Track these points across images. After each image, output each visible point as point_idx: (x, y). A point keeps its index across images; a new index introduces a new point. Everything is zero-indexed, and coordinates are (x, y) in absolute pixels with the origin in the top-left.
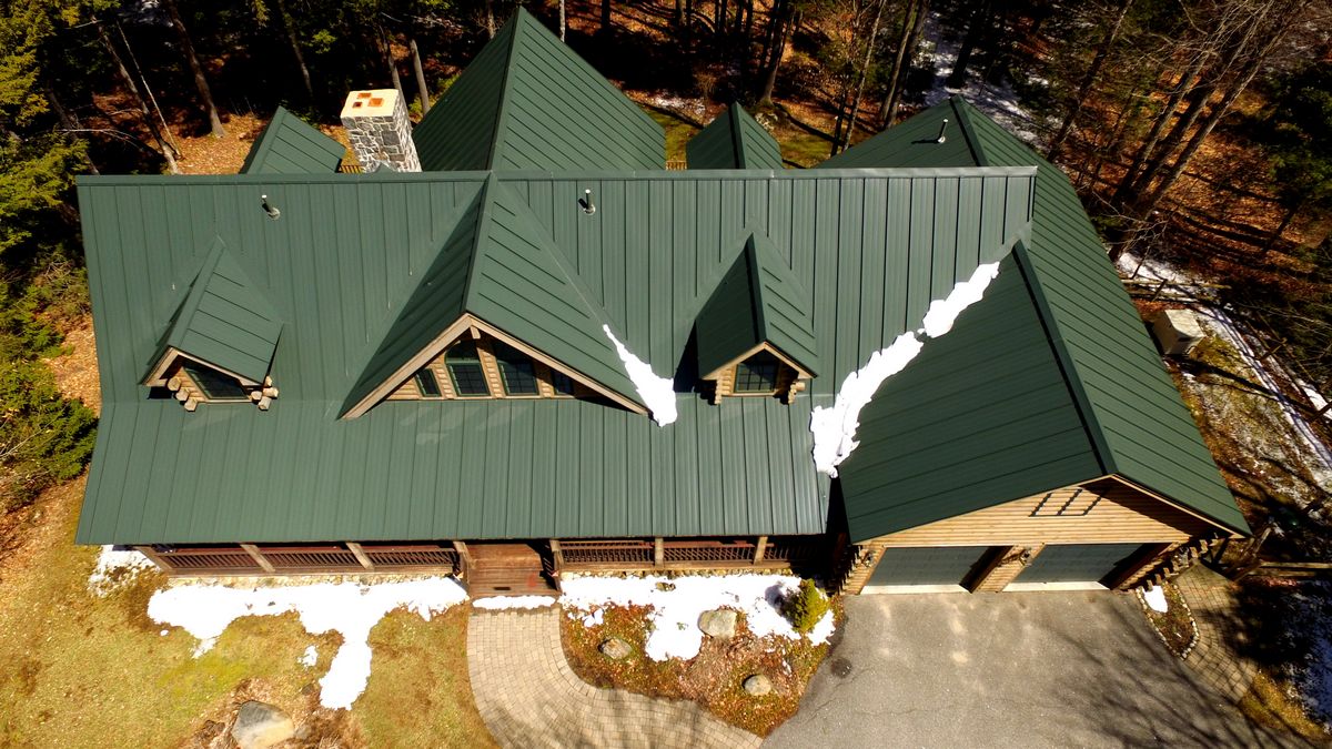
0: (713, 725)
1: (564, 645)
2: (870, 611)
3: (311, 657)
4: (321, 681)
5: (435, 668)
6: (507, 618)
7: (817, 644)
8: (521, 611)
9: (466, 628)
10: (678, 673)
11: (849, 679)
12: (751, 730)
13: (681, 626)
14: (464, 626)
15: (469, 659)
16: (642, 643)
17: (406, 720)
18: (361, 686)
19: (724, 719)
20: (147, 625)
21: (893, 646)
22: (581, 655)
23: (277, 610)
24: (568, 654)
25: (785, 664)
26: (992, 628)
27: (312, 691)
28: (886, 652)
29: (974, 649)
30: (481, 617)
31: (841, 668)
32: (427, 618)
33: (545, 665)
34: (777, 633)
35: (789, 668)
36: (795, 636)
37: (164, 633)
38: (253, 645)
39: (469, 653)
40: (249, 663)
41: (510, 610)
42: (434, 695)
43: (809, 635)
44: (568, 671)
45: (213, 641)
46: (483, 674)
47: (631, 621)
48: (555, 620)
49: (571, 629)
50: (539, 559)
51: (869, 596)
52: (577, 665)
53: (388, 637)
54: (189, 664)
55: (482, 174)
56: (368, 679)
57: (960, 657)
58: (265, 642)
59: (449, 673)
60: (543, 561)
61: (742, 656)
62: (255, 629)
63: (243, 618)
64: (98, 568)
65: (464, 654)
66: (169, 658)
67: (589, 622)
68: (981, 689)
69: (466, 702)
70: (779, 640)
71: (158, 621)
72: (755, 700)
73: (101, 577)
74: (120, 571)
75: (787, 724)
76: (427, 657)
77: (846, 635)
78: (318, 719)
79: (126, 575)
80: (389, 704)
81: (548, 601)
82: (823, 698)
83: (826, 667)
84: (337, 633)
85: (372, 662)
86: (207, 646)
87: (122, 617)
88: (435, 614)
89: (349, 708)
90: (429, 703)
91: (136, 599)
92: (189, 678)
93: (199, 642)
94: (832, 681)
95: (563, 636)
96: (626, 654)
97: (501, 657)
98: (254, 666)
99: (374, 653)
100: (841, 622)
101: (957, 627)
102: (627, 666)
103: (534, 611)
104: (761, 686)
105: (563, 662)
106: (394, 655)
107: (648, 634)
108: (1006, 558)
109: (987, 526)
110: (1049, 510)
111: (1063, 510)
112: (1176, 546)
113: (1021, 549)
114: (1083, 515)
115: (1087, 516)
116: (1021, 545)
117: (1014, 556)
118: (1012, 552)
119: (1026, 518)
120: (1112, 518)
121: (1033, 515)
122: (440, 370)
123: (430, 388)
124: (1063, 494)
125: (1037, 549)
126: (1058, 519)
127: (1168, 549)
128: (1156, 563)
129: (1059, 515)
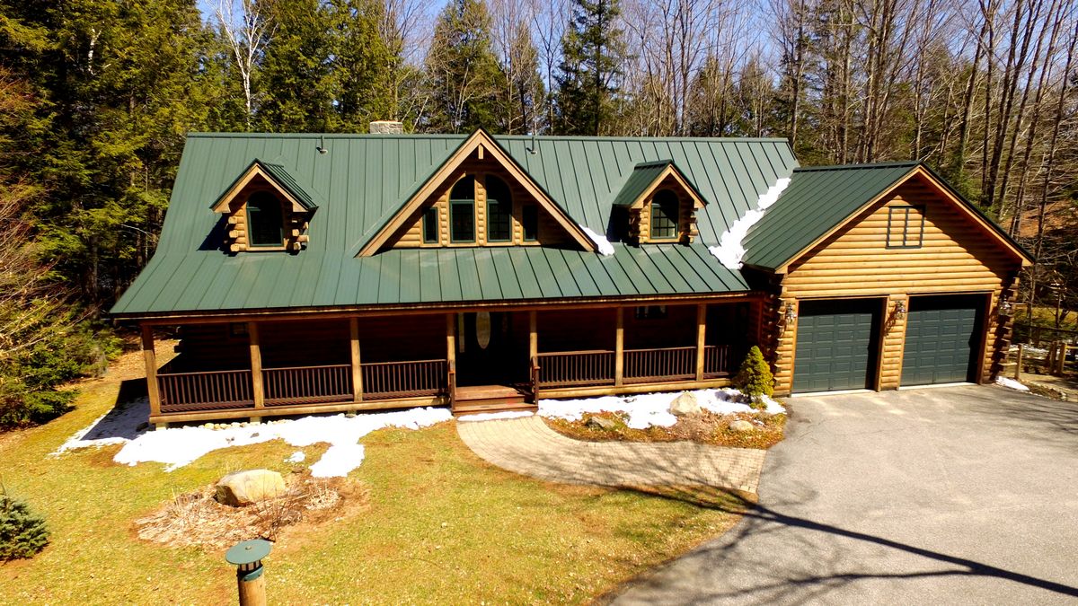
0: (716, 449)
1: (553, 429)
2: (807, 403)
3: (298, 457)
4: (311, 467)
5: (431, 447)
6: (493, 423)
7: (776, 414)
8: (505, 419)
9: (455, 429)
10: (666, 431)
11: (815, 424)
12: (752, 447)
13: (653, 414)
15: (465, 440)
16: (624, 424)
17: (412, 470)
18: (358, 464)
19: (723, 445)
21: (839, 412)
22: (571, 431)
23: (260, 440)
24: (559, 432)
25: (756, 421)
27: (303, 473)
30: (468, 424)
32: (416, 429)
34: (739, 410)
35: (760, 423)
36: (755, 410)
37: (133, 465)
38: (233, 459)
39: (463, 438)
41: (494, 419)
42: (434, 457)
43: (766, 410)
44: (563, 438)
45: (190, 462)
46: (481, 445)
48: (538, 420)
49: (555, 423)
50: (517, 391)
51: (800, 397)
52: (570, 436)
53: (378, 440)
54: (159, 475)
57: (897, 412)
58: (248, 456)
59: (447, 448)
60: (521, 392)
62: (236, 452)
63: (223, 448)
64: (58, 450)
65: (458, 439)
66: (137, 475)
67: (571, 419)
68: (928, 420)
69: (470, 457)
70: (743, 413)
72: (745, 434)
73: (62, 452)
74: (85, 448)
75: (781, 443)
76: (421, 443)
77: (796, 411)
79: (91, 449)
81: (529, 414)
82: (801, 432)
83: (791, 421)
84: (324, 443)
85: (365, 451)
86: (181, 464)
87: (82, 464)
88: (423, 427)
89: (344, 475)
90: (431, 461)
91: (99, 457)
93: (172, 464)
95: (549, 426)
99: (366, 447)
100: (787, 406)
101: (880, 403)
103: (517, 418)
105: (557, 435)
106: (387, 446)
107: (626, 420)
108: (886, 320)
109: (861, 264)
110: (896, 239)
111: (905, 239)
112: (996, 298)
113: (893, 303)
114: (920, 246)
115: (922, 249)
116: (892, 296)
117: (892, 316)
118: (889, 309)
119: (884, 250)
120: (940, 252)
121: (888, 247)
122: (443, 210)
123: (431, 234)
124: (898, 216)
125: (906, 303)
126: (905, 255)
127: (993, 305)
128: (993, 330)
129: (904, 246)
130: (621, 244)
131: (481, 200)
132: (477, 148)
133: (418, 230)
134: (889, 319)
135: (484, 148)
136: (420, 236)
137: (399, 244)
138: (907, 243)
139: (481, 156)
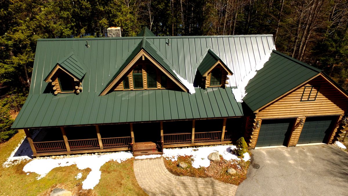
0: (220, 183)
1: (166, 166)
2: (259, 153)
3: (80, 176)
4: (83, 182)
5: (123, 175)
6: (146, 161)
7: (247, 161)
8: (151, 159)
9: (133, 164)
10: (205, 171)
11: (260, 168)
12: (233, 184)
13: (202, 159)
16: (191, 164)
17: (113, 189)
18: (97, 182)
19: (223, 181)
20: (23, 173)
21: (270, 160)
22: (172, 168)
23: (69, 165)
24: (168, 168)
25: (238, 166)
26: (298, 154)
27: (80, 186)
28: (268, 162)
29: (294, 159)
30: (138, 161)
31: (256, 166)
32: (120, 162)
33: (160, 172)
34: (233, 159)
35: (240, 167)
36: (239, 159)
37: (28, 174)
38: (59, 174)
39: (134, 170)
40: (57, 180)
41: (147, 159)
42: (123, 182)
43: (243, 159)
44: (168, 172)
45: (46, 175)
46: (140, 175)
47: (188, 159)
48: (162, 160)
49: (168, 162)
50: (155, 144)
51: (257, 149)
52: (171, 171)
53: (106, 169)
54: (35, 181)
55: (142, 37)
56: (100, 180)
57: (291, 162)
58: (64, 173)
59: (128, 176)
61: (224, 166)
62: (61, 170)
63: (57, 168)
64: (8, 160)
66: (28, 181)
67: (173, 160)
69: (135, 183)
70: (234, 161)
71: (26, 171)
72: (232, 175)
73: (9, 162)
74: (16, 160)
75: (244, 181)
76: (120, 172)
77: (254, 159)
78: (81, 193)
79: (18, 161)
80: (107, 186)
81: (159, 156)
82: (253, 174)
83: (251, 167)
84: (89, 168)
85: (101, 175)
86: (43, 175)
87: (13, 171)
88: (122, 161)
89: (92, 189)
90: (121, 184)
91: (19, 168)
92: (34, 186)
93: (40, 175)
94: (254, 170)
95: (165, 164)
96: (186, 166)
97: (145, 170)
98: (59, 180)
99: (102, 173)
100: (251, 155)
101: (287, 155)
102: (187, 170)
103: (155, 159)
104: (232, 171)
105: (166, 170)
106: (109, 173)
107: (192, 162)
109: (289, 107)
110: (305, 98)
111: (309, 98)
113: (299, 119)
114: (314, 100)
115: (315, 101)
116: (299, 117)
118: (297, 122)
119: (299, 102)
120: (323, 102)
121: (301, 101)
124: (308, 90)
125: (304, 120)
126: (308, 103)
129: (308, 100)
130: (198, 88)
131: (145, 74)
132: (142, 56)
133: (122, 85)
134: (297, 125)
135: (145, 56)
136: (123, 87)
138: (309, 99)
139: (143, 59)
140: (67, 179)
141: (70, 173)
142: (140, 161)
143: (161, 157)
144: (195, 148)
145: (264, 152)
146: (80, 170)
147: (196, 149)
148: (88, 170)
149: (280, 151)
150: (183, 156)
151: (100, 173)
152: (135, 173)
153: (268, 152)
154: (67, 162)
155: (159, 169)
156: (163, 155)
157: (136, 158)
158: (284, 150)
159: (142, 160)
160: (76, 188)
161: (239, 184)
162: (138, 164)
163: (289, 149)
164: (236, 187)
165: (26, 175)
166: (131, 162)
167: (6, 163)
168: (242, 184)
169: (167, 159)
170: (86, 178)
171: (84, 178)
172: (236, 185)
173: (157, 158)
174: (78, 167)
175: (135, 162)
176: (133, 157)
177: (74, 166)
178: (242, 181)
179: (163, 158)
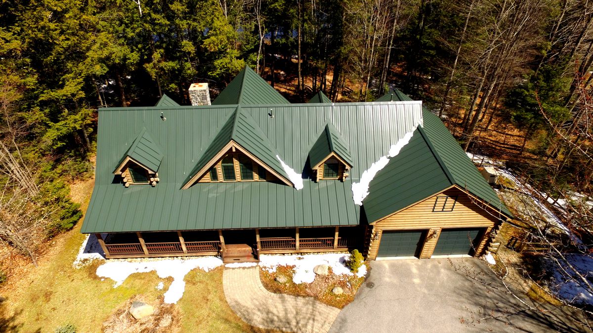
0: (321, 305)
1: (261, 279)
2: (380, 266)
3: (161, 286)
4: (164, 294)
5: (210, 288)
6: (238, 270)
7: (360, 277)
8: (244, 268)
9: (222, 274)
10: (306, 288)
11: (374, 288)
12: (336, 307)
13: (306, 272)
14: (222, 273)
15: (224, 285)
16: (292, 278)
17: (199, 306)
18: (181, 296)
19: (325, 303)
20: (96, 277)
21: (390, 277)
22: (268, 283)
23: (148, 270)
24: (263, 282)
25: (348, 284)
26: (429, 271)
27: (161, 298)
28: (387, 279)
29: (421, 277)
30: (228, 270)
31: (370, 285)
32: (207, 271)
33: (254, 286)
34: (344, 274)
35: (350, 285)
36: (351, 274)
37: (103, 280)
38: (138, 283)
39: (223, 283)
40: (136, 289)
41: (240, 268)
42: (209, 297)
43: (357, 274)
44: (263, 288)
45: (122, 282)
46: (229, 290)
47: (287, 270)
48: (257, 270)
49: (264, 274)
50: (251, 249)
51: (379, 261)
52: (266, 286)
53: (191, 278)
54: (112, 290)
55: (236, 106)
56: (183, 293)
57: (417, 281)
58: (143, 282)
59: (216, 290)
60: (253, 250)
61: (331, 282)
62: (139, 277)
63: (134, 274)
64: (77, 259)
65: (222, 283)
66: (104, 288)
67: (271, 271)
68: (426, 291)
69: (222, 299)
70: (345, 276)
71: (100, 276)
72: (337, 296)
73: (78, 262)
74: (86, 260)
75: (350, 304)
76: (207, 284)
77: (371, 274)
78: (163, 307)
79: (88, 261)
80: (192, 301)
81: (255, 264)
82: (363, 296)
83: (364, 285)
84: (171, 277)
85: (185, 287)
86: (120, 283)
87: (85, 275)
88: (210, 270)
89: (176, 303)
90: (208, 300)
91: (91, 269)
92: (112, 295)
93: (116, 282)
94: (367, 290)
95: (260, 276)
96: (285, 281)
97: (236, 284)
98: (138, 290)
99: (186, 283)
100: (369, 270)
101: (414, 270)
102: (286, 286)
103: (249, 268)
104: (338, 291)
105: (261, 285)
106: (194, 284)
107: (294, 275)
108: (428, 236)
109: (417, 218)
110: (439, 208)
111: (444, 208)
112: (490, 229)
113: (433, 231)
114: (451, 211)
115: (453, 212)
116: (432, 229)
117: (431, 235)
118: (430, 233)
119: (431, 212)
120: (463, 213)
121: (433, 211)
122: (219, 168)
123: (214, 177)
124: (441, 201)
125: (439, 232)
126: (443, 214)
127: (488, 231)
128: (486, 240)
130: (308, 180)
131: (237, 165)
132: (232, 148)
133: (208, 176)
134: (429, 237)
135: (236, 148)
136: (210, 178)
137: (200, 181)
138: (444, 210)
139: (234, 150)
140: (147, 289)
141: (150, 282)
142: (231, 270)
143: (256, 266)
144: (300, 256)
145: (386, 266)
146: (161, 278)
147: (302, 257)
148: (170, 279)
149: (408, 264)
150: (284, 267)
151: (184, 283)
152: (224, 287)
153: (393, 266)
154: (146, 268)
155: (253, 283)
156: (260, 264)
157: (227, 266)
158: (413, 264)
159: (233, 269)
160: (158, 301)
161: (343, 307)
162: (228, 274)
163: (420, 262)
164: (339, 310)
165: (100, 280)
166: (220, 270)
167: (75, 263)
168: (346, 308)
169: (263, 269)
170: (168, 290)
171: (166, 289)
172: (339, 308)
173: (252, 267)
174: (158, 275)
175: (225, 272)
176: (223, 264)
177: (153, 272)
178: (347, 304)
179: (258, 267)
